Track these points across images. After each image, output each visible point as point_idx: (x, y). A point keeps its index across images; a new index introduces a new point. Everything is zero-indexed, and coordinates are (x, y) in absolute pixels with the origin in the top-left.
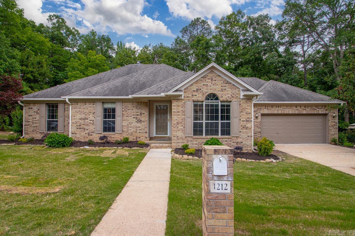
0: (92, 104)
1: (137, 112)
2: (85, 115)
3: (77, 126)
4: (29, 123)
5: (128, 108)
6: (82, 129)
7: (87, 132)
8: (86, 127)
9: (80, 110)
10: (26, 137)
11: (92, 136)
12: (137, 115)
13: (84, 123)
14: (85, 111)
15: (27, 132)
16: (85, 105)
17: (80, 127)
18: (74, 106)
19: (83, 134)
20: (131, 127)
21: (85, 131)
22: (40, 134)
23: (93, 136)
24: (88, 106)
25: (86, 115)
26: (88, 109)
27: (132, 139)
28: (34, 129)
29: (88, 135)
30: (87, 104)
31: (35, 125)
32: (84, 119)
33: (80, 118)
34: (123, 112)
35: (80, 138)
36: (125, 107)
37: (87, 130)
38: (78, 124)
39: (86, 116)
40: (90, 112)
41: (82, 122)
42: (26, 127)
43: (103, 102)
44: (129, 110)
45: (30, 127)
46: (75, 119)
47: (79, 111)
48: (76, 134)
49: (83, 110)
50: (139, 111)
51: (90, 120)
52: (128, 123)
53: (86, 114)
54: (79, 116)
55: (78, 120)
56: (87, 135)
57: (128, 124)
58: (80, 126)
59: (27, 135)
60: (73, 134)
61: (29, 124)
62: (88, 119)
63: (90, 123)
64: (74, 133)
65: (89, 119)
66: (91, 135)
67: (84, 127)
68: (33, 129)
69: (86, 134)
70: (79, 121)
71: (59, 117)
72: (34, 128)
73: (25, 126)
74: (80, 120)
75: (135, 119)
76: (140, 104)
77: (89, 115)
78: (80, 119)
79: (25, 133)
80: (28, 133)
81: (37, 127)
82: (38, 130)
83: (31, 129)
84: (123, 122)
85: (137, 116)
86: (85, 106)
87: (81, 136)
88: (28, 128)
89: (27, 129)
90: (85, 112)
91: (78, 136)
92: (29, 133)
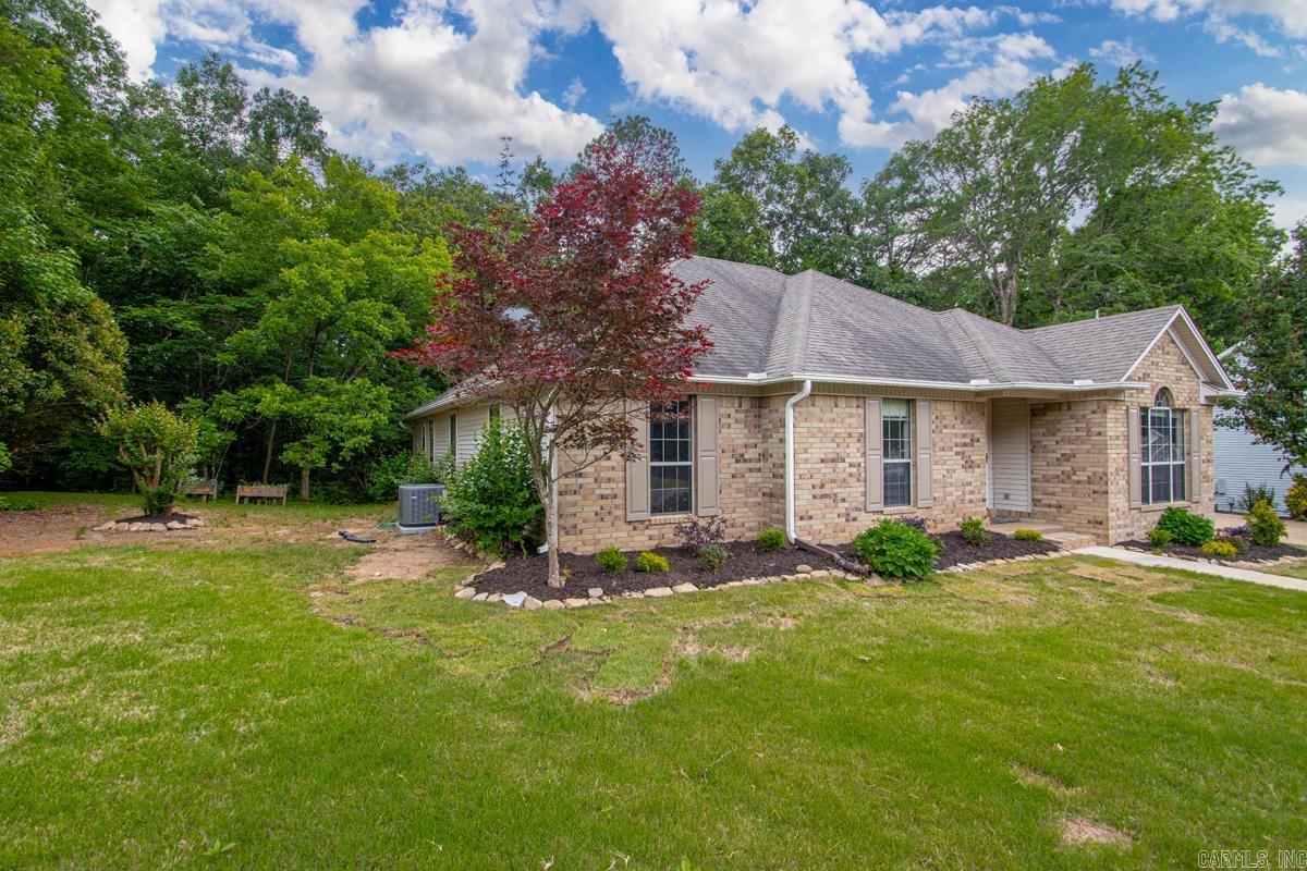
0: (854, 403)
1: (964, 436)
2: (835, 445)
3: (813, 487)
4: (580, 481)
5: (945, 422)
6: (828, 501)
7: (842, 507)
8: (841, 492)
9: (822, 425)
10: (569, 544)
11: (855, 523)
12: (965, 445)
13: (833, 476)
14: (836, 430)
15: (572, 521)
16: (836, 406)
17: (824, 491)
18: (804, 409)
19: (832, 517)
20: (951, 485)
21: (836, 506)
22: (630, 527)
23: (860, 524)
24: (842, 410)
25: (838, 445)
26: (842, 422)
27: (955, 524)
28: (602, 508)
29: (847, 520)
30: (842, 403)
31: (606, 489)
32: (833, 461)
33: (823, 456)
34: (934, 435)
35: (823, 532)
36: (937, 418)
37: (844, 500)
38: (817, 482)
39: (838, 450)
40: (850, 436)
41: (826, 469)
42: (570, 498)
43: (884, 399)
44: (945, 427)
45: (584, 498)
46: (806, 461)
47: (820, 430)
48: (811, 518)
49: (828, 425)
50: (968, 431)
51: (851, 465)
52: (945, 472)
53: (837, 440)
54: (820, 449)
55: (817, 466)
56: (844, 519)
57: (944, 476)
58: (822, 486)
59: (574, 537)
60: (802, 518)
61: (581, 486)
62: (844, 461)
63: (851, 475)
64: (804, 514)
65: (847, 460)
66: (855, 519)
67: (835, 491)
68: (597, 509)
69: (839, 516)
70: (820, 469)
71: (703, 453)
72: (603, 502)
73: (560, 494)
74: (822, 465)
75: (960, 457)
76: (969, 409)
77: (848, 447)
78: (822, 461)
79: (561, 528)
80: (575, 526)
81: (615, 497)
82: (620, 513)
83: (590, 509)
84: (935, 467)
85: (965, 449)
86: (835, 410)
87: (826, 525)
88: (575, 504)
89: (573, 510)
90: (836, 435)
91: (816, 525)
92: (579, 527)
